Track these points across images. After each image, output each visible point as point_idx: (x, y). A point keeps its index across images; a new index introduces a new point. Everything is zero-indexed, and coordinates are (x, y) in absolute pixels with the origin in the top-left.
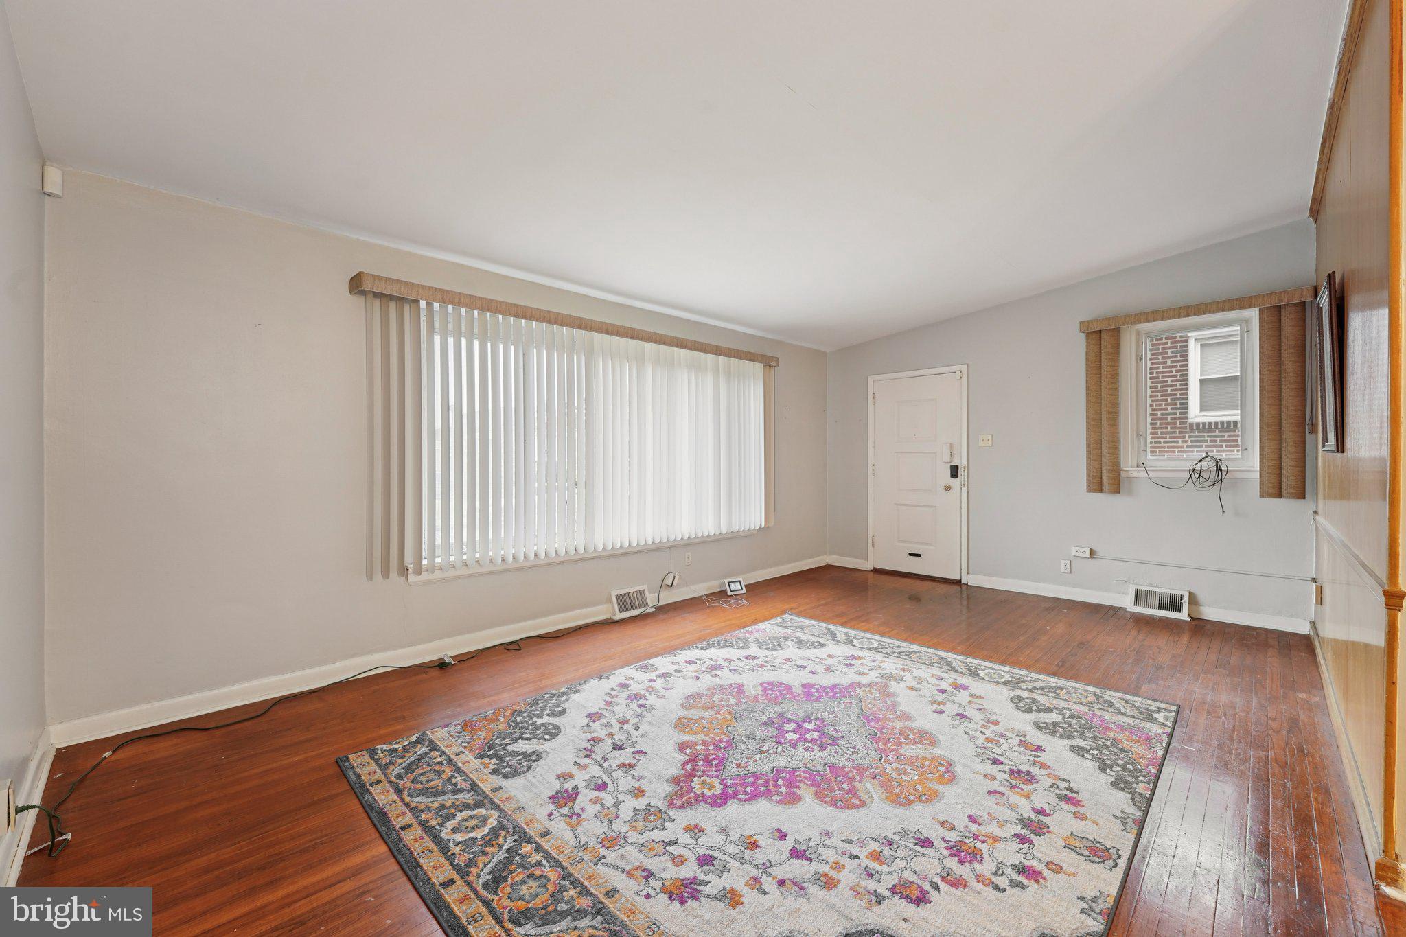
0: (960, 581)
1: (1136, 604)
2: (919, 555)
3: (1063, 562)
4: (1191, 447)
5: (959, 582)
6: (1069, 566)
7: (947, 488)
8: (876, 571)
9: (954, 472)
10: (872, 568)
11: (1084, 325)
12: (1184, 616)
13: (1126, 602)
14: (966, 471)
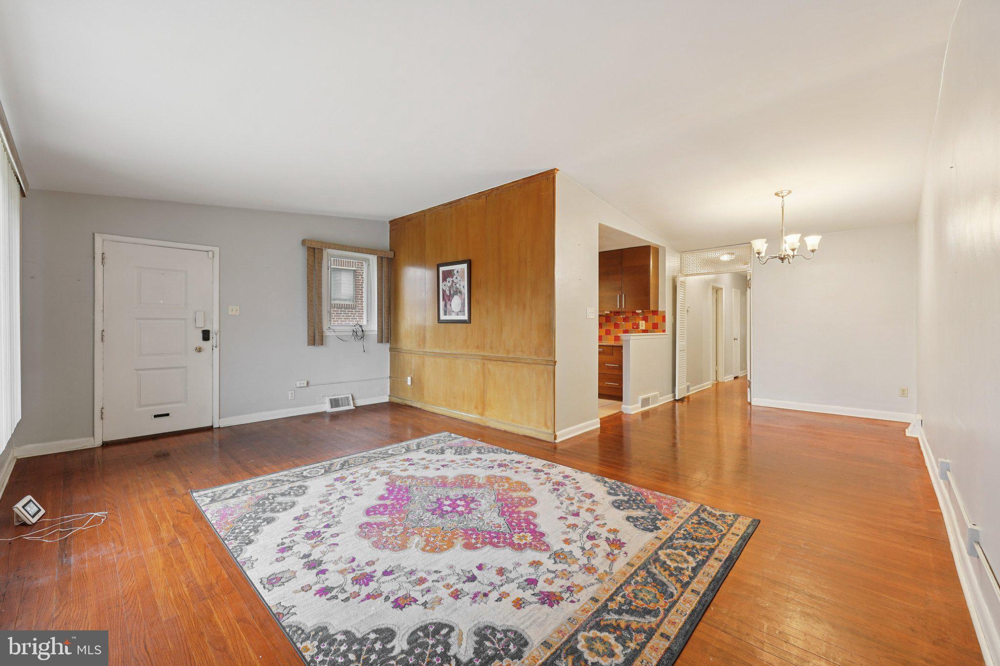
0: (212, 426)
1: (332, 407)
2: (168, 415)
3: (290, 393)
4: (346, 319)
5: (210, 429)
6: (293, 395)
7: (199, 350)
8: (106, 445)
9: (206, 335)
10: (101, 444)
11: (304, 242)
12: (352, 407)
13: (327, 408)
14: (218, 335)
